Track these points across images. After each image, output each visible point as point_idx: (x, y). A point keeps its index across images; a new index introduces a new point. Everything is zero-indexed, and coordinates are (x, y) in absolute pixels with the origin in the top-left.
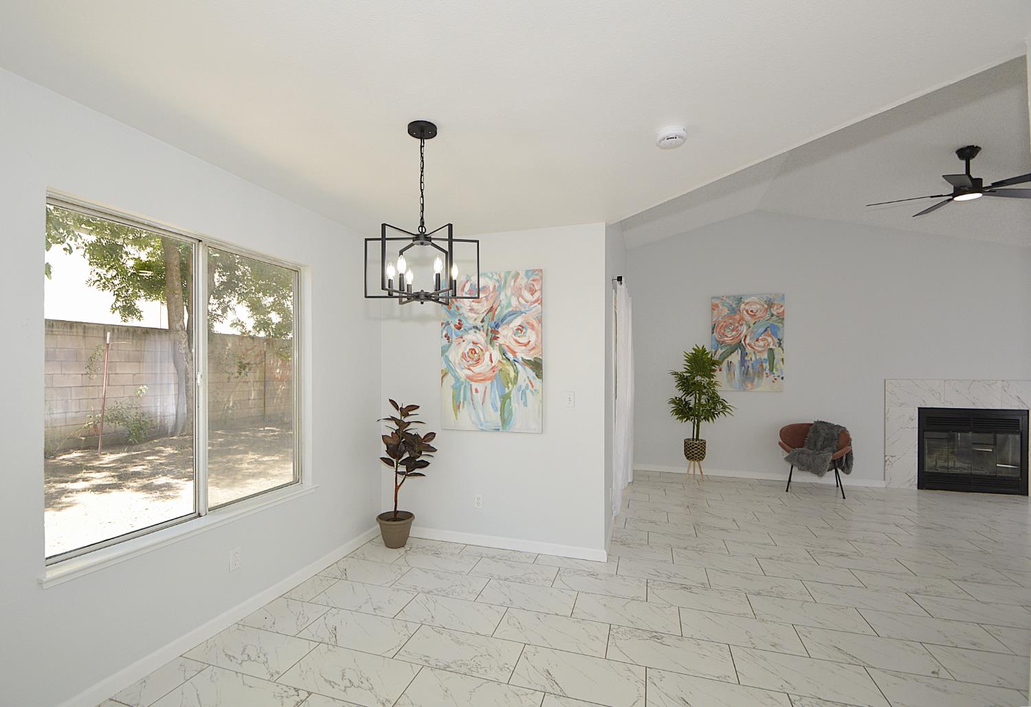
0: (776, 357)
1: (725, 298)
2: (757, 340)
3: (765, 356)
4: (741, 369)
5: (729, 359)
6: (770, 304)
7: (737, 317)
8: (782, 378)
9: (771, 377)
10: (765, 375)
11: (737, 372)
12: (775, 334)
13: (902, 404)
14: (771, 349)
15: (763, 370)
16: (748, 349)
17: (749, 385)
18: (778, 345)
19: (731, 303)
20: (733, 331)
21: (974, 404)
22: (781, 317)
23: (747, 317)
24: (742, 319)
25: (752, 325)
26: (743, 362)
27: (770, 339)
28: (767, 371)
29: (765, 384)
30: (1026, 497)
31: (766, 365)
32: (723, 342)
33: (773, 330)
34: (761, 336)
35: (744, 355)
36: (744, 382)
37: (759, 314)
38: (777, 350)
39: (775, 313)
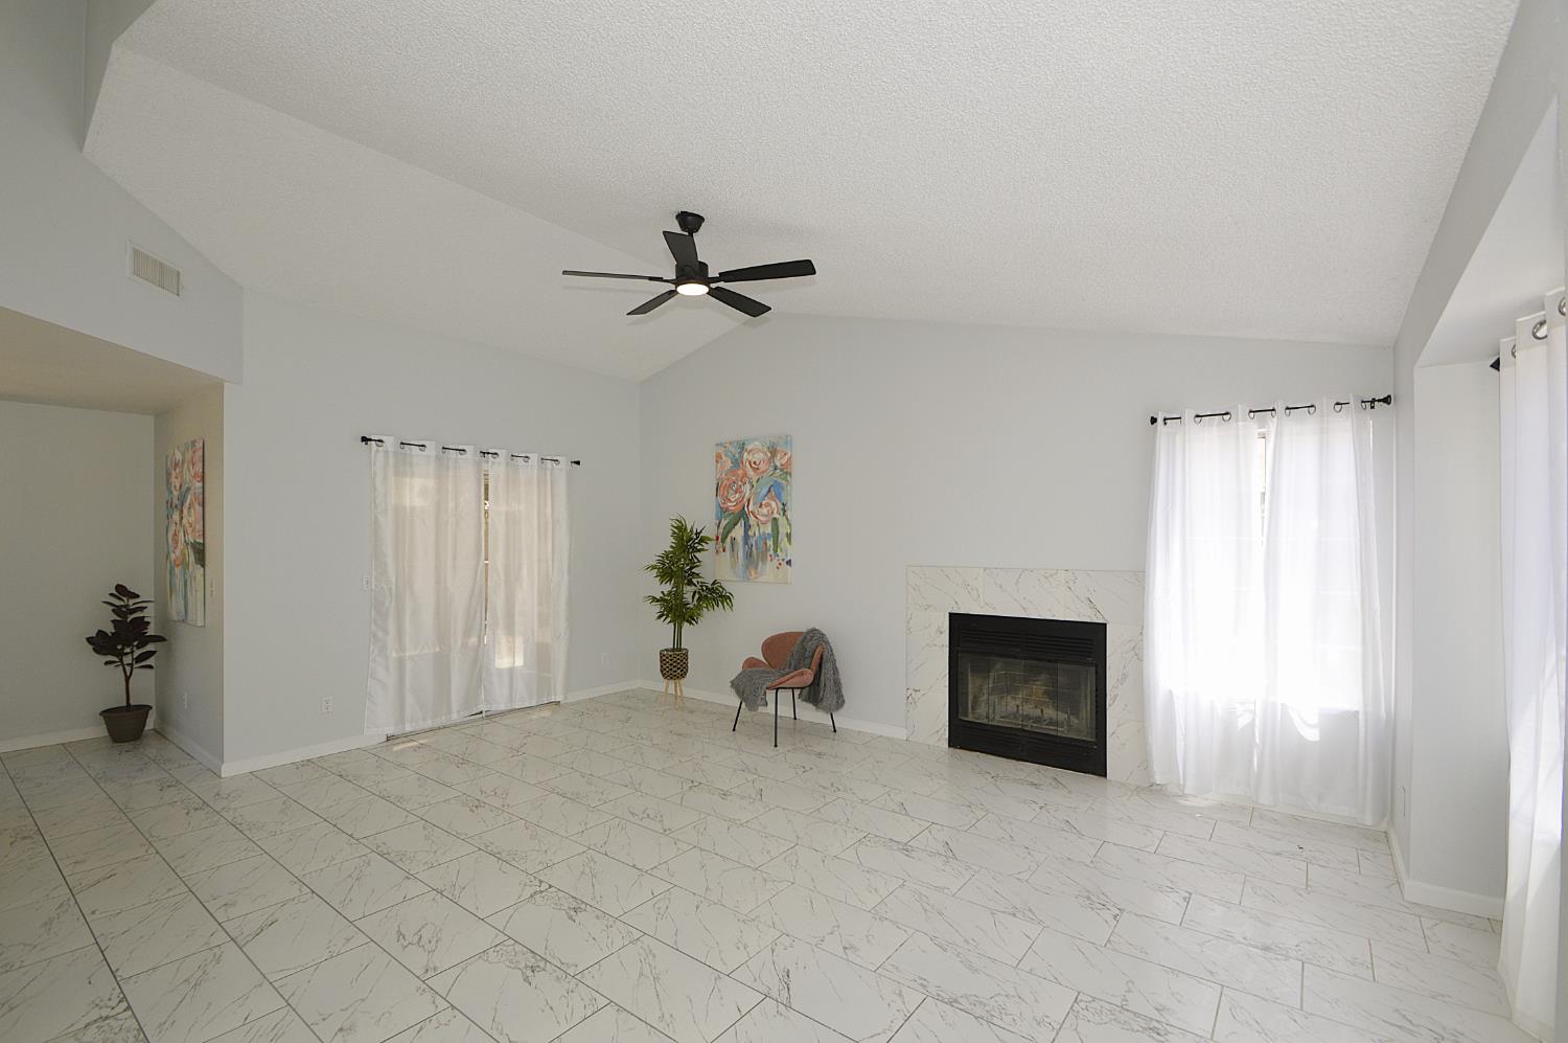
0: (781, 530)
1: (727, 445)
2: (761, 506)
3: (769, 529)
4: (744, 548)
5: (733, 534)
6: (774, 452)
7: (740, 472)
8: (789, 563)
9: (775, 562)
10: (769, 558)
11: (741, 554)
12: (778, 496)
13: (929, 606)
14: (775, 519)
15: (767, 550)
16: (752, 520)
17: (753, 572)
18: (782, 513)
19: (733, 451)
20: (736, 492)
21: (1024, 609)
22: (786, 471)
23: (751, 472)
24: (745, 474)
25: (755, 484)
26: (746, 537)
27: (773, 504)
28: (772, 552)
29: (769, 569)
30: (1102, 779)
31: (770, 543)
32: (727, 509)
33: (776, 491)
34: (764, 500)
35: (747, 527)
36: (747, 568)
37: (763, 467)
38: (782, 521)
39: (778, 464)
